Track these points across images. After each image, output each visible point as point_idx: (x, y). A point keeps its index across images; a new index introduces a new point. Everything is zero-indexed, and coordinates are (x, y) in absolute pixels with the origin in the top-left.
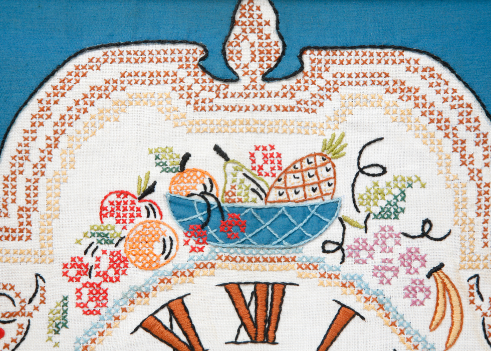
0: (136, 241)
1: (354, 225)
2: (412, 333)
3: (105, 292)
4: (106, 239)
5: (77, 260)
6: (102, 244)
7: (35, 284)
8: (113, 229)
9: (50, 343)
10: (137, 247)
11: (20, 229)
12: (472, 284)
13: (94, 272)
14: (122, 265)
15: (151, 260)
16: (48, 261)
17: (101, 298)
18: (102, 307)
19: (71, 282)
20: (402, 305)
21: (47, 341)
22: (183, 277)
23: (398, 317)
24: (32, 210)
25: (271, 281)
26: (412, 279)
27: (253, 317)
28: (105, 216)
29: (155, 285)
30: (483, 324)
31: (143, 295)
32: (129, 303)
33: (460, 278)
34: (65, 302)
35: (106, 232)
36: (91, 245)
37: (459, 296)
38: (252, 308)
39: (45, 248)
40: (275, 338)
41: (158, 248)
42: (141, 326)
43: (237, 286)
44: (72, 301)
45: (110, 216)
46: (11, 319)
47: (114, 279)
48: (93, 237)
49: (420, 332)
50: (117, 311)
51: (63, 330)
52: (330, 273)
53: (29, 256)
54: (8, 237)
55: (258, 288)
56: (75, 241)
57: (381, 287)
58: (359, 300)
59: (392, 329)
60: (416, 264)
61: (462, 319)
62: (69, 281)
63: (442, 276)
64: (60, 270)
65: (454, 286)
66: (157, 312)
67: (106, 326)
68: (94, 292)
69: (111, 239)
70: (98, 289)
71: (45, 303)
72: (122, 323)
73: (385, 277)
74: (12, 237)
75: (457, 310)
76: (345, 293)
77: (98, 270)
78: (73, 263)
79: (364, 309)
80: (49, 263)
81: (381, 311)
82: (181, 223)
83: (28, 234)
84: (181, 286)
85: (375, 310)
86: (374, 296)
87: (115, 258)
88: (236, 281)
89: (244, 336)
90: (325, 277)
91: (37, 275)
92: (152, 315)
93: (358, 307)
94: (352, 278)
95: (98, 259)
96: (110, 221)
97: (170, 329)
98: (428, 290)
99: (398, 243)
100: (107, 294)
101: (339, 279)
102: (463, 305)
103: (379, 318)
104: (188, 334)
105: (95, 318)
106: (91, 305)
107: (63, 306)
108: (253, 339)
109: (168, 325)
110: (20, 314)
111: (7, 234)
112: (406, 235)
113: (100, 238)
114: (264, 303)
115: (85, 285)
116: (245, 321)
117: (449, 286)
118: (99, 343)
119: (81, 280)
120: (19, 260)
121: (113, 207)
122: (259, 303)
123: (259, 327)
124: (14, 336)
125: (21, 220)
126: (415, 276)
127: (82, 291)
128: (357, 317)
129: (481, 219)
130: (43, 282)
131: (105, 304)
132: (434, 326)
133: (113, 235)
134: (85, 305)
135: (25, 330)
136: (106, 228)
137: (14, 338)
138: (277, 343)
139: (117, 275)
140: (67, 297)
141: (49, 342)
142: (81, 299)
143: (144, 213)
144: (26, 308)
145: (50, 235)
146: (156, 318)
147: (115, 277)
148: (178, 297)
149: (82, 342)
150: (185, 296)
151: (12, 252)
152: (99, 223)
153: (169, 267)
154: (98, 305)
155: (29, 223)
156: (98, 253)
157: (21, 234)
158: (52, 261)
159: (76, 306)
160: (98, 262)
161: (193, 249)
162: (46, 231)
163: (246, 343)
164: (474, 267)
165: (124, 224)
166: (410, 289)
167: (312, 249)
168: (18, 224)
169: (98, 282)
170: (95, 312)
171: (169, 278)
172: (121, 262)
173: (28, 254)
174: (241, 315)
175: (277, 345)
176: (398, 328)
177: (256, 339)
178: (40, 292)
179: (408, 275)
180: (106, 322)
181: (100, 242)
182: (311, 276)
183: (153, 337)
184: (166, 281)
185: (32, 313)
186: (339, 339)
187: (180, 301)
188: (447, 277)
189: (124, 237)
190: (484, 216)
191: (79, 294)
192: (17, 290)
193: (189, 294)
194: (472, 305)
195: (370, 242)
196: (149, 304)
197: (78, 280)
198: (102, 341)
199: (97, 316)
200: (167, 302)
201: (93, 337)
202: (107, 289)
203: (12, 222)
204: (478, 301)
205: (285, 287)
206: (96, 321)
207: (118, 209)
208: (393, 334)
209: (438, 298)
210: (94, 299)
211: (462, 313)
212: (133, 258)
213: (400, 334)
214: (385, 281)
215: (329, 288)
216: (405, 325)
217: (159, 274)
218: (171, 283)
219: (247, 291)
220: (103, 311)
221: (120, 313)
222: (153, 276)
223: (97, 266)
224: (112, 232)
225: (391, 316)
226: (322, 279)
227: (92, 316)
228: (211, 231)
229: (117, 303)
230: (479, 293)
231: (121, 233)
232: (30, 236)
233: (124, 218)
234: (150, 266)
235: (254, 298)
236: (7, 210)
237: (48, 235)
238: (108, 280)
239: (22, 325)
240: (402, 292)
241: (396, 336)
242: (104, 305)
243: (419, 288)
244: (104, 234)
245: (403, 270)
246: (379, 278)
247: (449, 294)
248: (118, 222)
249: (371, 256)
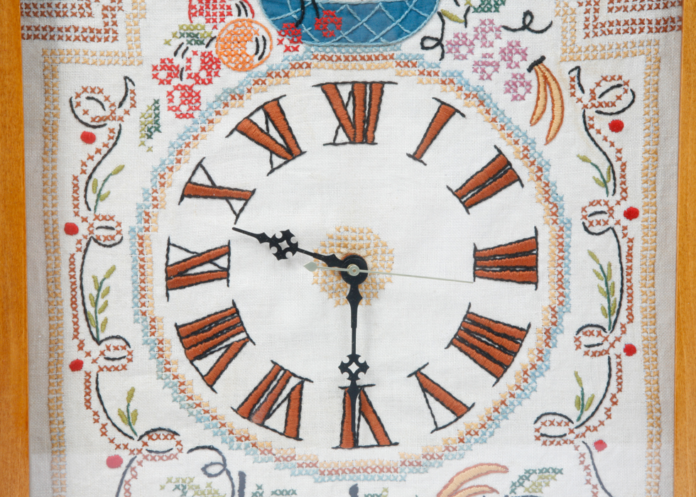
0: (228, 41)
1: (454, 19)
2: (513, 128)
3: (198, 94)
4: (196, 39)
5: (167, 62)
6: (192, 44)
7: (124, 87)
8: (203, 28)
9: (144, 149)
10: (229, 47)
11: (105, 29)
12: (573, 76)
13: (185, 74)
14: (214, 66)
15: (244, 61)
16: (136, 63)
17: (193, 101)
18: (195, 110)
19: (162, 85)
20: (502, 100)
21: (140, 146)
22: (278, 78)
23: (499, 113)
24: (117, 9)
25: (369, 80)
26: (513, 74)
27: (352, 117)
28: (194, 15)
29: (249, 87)
30: (584, 116)
31: (237, 97)
32: (222, 106)
33: (560, 70)
34: (157, 105)
35: (195, 32)
36: (180, 46)
37: (559, 89)
38: (350, 109)
39: (133, 49)
40: (374, 138)
41: (251, 48)
42: (236, 129)
43: (334, 86)
44: (164, 104)
45: (200, 15)
46: (102, 123)
47: (207, 82)
48: (182, 38)
49: (521, 127)
50: (211, 115)
51: (156, 135)
52: (429, 70)
53: (116, 58)
54: (94, 38)
55: (355, 88)
56: (164, 42)
57: (481, 83)
58: (459, 97)
59: (492, 125)
60: (517, 58)
61: (563, 112)
62: (159, 84)
63: (543, 69)
64: (150, 72)
65: (554, 79)
66: (252, 114)
67: (200, 130)
68: (186, 95)
69: (201, 39)
70: (190, 91)
71: (135, 107)
72: (217, 126)
73: (485, 72)
74: (98, 38)
75: (558, 104)
76: (445, 90)
77: (189, 72)
78: (162, 64)
79: (464, 106)
80: (138, 65)
81: (481, 107)
82: (274, 22)
83: (115, 35)
84: (276, 87)
85: (475, 106)
86: (475, 93)
87: (207, 60)
88: (332, 81)
89: (342, 137)
90: (424, 75)
91: (126, 78)
92: (247, 118)
93: (458, 104)
94: (452, 74)
95: (189, 60)
96: (200, 20)
97: (266, 131)
98: (529, 84)
99: (498, 37)
100: (200, 97)
101: (438, 76)
102: (564, 98)
103: (480, 115)
104: (286, 136)
105: (188, 122)
106: (184, 109)
107: (154, 110)
108: (352, 140)
109: (264, 127)
110: (111, 118)
111: (92, 35)
112: (506, 28)
113: (189, 39)
114: (362, 103)
115: (176, 88)
116: (343, 122)
117: (550, 79)
118: (194, 147)
119: (172, 82)
120: (106, 63)
121: (202, 5)
122: (357, 103)
123: (358, 128)
124: (106, 141)
125: (106, 20)
126: (516, 71)
127: (173, 94)
128: (457, 114)
129: (583, 9)
130: (132, 85)
131: (199, 107)
132: (535, 120)
133: (203, 35)
134: (178, 109)
135: (116, 135)
136: (195, 28)
137: (106, 143)
138: (377, 144)
139: (210, 77)
140: (158, 100)
141: (142, 147)
142: (173, 102)
143: (235, 11)
144: (116, 112)
145: (137, 35)
146: (251, 121)
147: (208, 79)
148: (273, 98)
149: (176, 146)
150: (281, 97)
151: (98, 54)
152: (188, 22)
153: (263, 68)
154: (191, 108)
155: (115, 24)
156: (189, 54)
157: (107, 35)
158: (141, 63)
159: (168, 110)
160: (189, 64)
161: (287, 49)
162: (133, 32)
163: (344, 144)
164: (575, 59)
165: (215, 24)
166: (511, 83)
167: (411, 45)
168: (103, 25)
169: (190, 84)
170: (188, 116)
171: (263, 79)
172: (213, 63)
173: (115, 56)
174: (339, 116)
175: (376, 146)
176: (499, 124)
177: (354, 140)
178: (130, 95)
179: (509, 69)
180: (199, 125)
181: (189, 43)
182: (410, 74)
183: (249, 140)
184: (260, 82)
185: (122, 117)
186: (439, 137)
187: (276, 102)
188: (548, 70)
189: (215, 37)
190: (586, 5)
191: (170, 97)
192: (106, 93)
193: (285, 96)
194: (573, 97)
195: (470, 37)
196: (243, 107)
197: (169, 83)
198: (197, 145)
199: (190, 120)
200: (262, 104)
201: (187, 141)
202: (200, 91)
203: (97, 22)
204: (579, 93)
205: (383, 87)
206: (190, 125)
207: (208, 7)
208: (494, 130)
209: (539, 92)
210: (187, 102)
211: (562, 106)
212: (226, 59)
213: (500, 130)
214: (485, 77)
215: (428, 86)
216: (506, 120)
217: (253, 75)
218: (265, 84)
219: (345, 91)
220: (196, 114)
221: (214, 115)
222: (247, 77)
223: (189, 68)
224: (202, 32)
225: (491, 112)
226: (422, 77)
227: (185, 119)
228: (306, 30)
229: (210, 106)
230: (580, 85)
231: (211, 33)
232: (116, 37)
233: (214, 17)
234: (243, 67)
235: (352, 99)
236: (91, 9)
237: (135, 35)
238: (200, 82)
239: (114, 129)
240: (502, 87)
241: (497, 132)
242: (197, 108)
243: (520, 82)
244: (193, 34)
245: (503, 64)
246: (479, 74)
247: (550, 87)
248: (208, 21)
249: (471, 51)
